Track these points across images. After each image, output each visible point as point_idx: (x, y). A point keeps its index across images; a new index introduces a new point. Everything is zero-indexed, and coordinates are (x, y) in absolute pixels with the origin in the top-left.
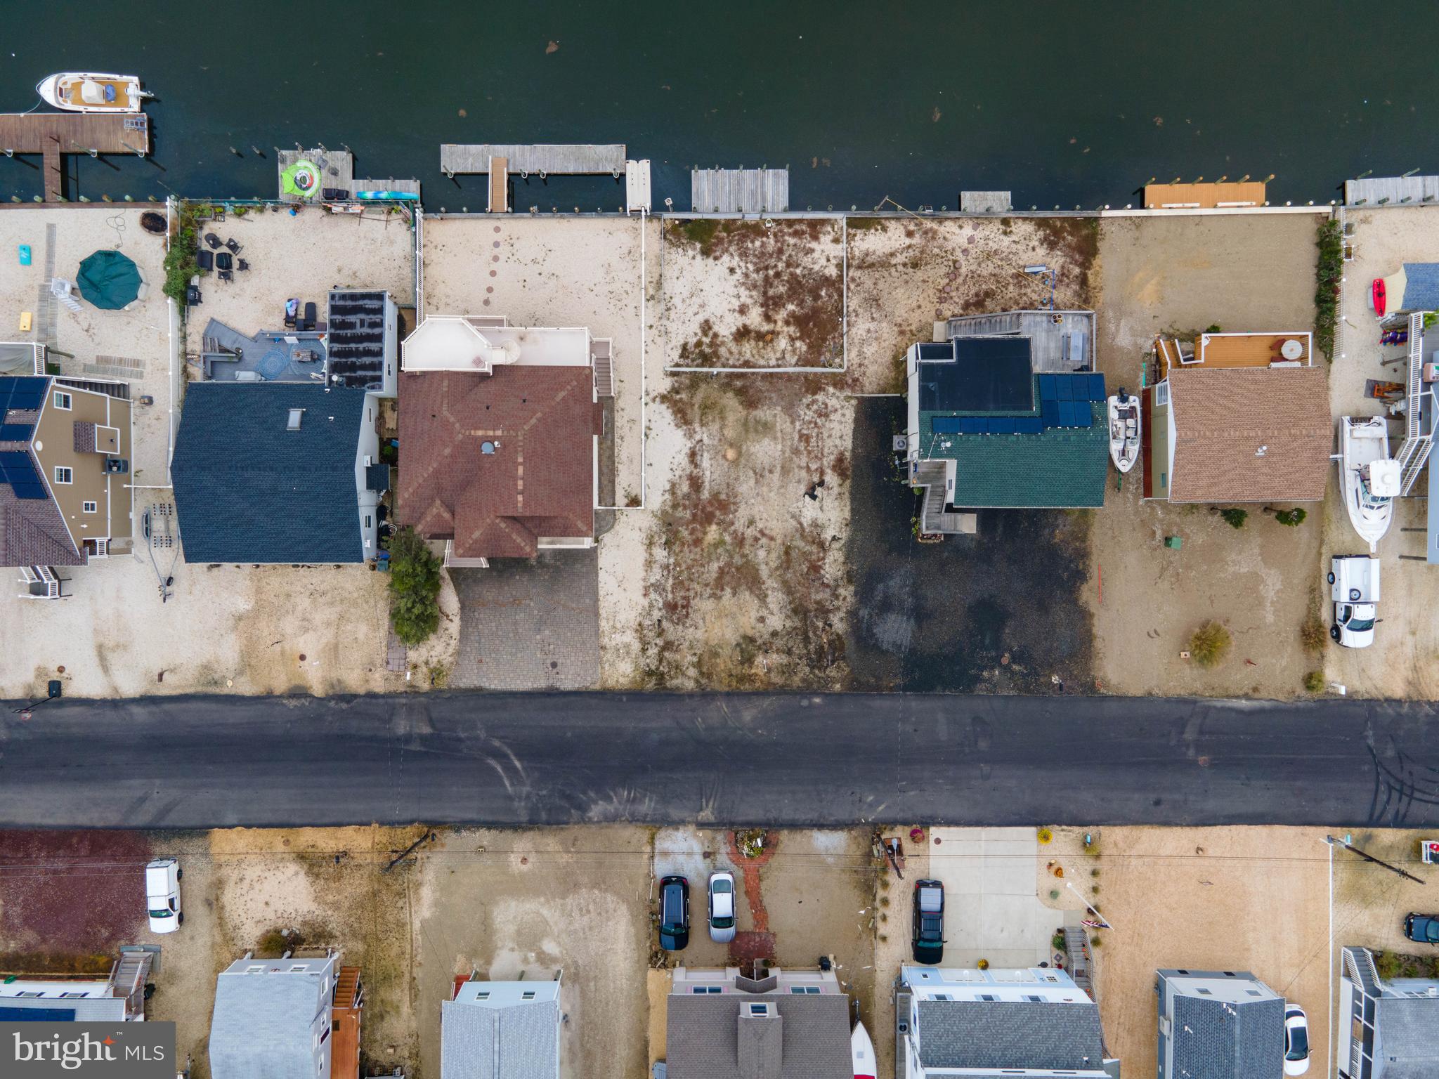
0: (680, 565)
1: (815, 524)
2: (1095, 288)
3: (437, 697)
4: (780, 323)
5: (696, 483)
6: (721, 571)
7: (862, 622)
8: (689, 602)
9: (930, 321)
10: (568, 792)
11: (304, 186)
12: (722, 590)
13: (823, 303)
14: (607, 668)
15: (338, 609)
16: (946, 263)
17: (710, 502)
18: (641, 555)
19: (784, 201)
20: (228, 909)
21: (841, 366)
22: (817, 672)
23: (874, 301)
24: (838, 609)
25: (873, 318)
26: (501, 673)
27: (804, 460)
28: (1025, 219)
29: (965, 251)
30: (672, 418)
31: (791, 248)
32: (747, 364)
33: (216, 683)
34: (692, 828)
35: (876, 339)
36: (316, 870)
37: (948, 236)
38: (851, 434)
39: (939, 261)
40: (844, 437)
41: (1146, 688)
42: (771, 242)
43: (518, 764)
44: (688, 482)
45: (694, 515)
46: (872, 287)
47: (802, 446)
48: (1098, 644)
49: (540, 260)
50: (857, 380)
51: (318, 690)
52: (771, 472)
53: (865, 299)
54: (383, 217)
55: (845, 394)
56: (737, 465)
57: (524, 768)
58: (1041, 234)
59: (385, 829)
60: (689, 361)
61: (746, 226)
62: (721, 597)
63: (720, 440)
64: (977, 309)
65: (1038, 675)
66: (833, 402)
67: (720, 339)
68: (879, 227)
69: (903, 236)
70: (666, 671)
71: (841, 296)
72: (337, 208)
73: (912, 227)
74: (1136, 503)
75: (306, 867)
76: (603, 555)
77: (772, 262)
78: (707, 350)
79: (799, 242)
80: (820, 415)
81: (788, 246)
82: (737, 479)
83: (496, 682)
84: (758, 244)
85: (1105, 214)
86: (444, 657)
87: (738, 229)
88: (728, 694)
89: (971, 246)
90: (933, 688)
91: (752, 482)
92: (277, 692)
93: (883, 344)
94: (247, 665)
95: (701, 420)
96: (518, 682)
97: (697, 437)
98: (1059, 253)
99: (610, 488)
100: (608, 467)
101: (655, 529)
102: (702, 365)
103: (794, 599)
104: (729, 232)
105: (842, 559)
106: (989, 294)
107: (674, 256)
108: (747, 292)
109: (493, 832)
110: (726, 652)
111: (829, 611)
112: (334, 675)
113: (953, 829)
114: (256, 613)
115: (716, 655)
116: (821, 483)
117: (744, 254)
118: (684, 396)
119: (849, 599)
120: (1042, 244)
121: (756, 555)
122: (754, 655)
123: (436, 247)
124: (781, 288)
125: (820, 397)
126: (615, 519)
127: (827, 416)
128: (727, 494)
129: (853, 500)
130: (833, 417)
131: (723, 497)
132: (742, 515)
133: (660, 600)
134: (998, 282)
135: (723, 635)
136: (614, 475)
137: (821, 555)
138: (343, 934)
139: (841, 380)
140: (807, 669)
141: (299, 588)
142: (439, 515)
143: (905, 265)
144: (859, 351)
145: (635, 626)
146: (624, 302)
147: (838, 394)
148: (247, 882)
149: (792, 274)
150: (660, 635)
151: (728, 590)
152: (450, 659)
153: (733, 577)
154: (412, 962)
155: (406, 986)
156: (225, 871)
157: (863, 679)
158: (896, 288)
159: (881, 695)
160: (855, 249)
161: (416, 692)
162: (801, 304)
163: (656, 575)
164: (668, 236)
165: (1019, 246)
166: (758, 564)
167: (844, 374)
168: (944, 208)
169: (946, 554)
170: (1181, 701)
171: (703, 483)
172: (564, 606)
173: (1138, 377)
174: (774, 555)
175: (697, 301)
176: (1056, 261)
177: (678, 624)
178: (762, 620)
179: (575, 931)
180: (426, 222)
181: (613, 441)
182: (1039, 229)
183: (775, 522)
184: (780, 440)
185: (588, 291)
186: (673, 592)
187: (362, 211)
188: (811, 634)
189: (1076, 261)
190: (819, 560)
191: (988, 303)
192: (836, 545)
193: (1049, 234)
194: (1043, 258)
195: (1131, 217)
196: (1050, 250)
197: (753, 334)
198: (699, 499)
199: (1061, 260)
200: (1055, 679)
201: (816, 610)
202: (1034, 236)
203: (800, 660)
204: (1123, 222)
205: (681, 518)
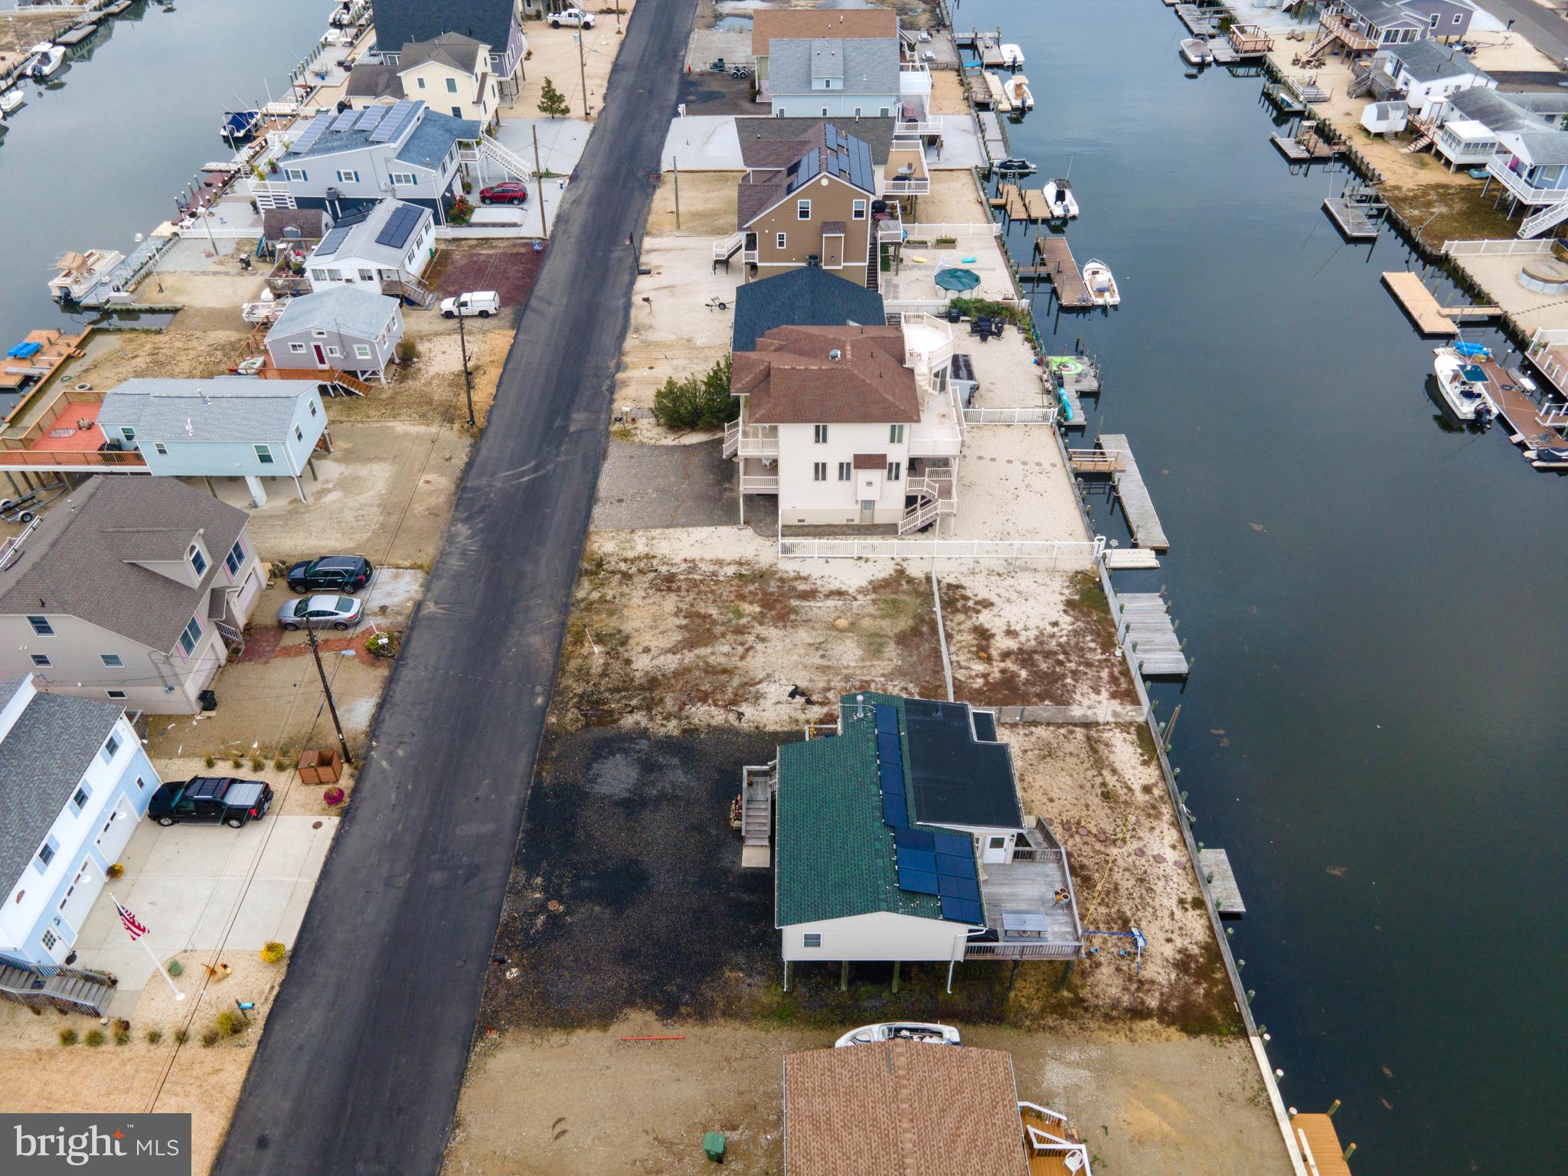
0: (715, 585)
1: (759, 696)
2: (1131, 1030)
3: (602, 436)
4: (1002, 665)
5: (810, 595)
6: (706, 617)
7: (632, 743)
8: (674, 591)
9: (1035, 812)
10: (487, 511)
11: (1061, 367)
12: (685, 617)
14: (610, 535)
16: (1118, 830)
17: (786, 606)
18: (730, 557)
19: (1152, 669)
22: (575, 700)
23: (1048, 753)
24: (651, 719)
25: (1026, 751)
27: (838, 685)
28: (1211, 928)
29: (1141, 852)
30: (880, 578)
31: (1095, 675)
32: (949, 636)
33: (637, 331)
34: (419, 596)
36: (462, 374)
37: (1157, 832)
39: (1120, 822)
42: (1098, 656)
43: (526, 478)
44: (808, 589)
45: (772, 594)
46: (1067, 751)
49: (1030, 489)
51: (622, 375)
52: (823, 656)
53: (1049, 744)
54: (1047, 405)
56: (829, 630)
57: (521, 482)
58: (1195, 950)
59: (488, 408)
60: (944, 590)
61: (1111, 635)
62: (677, 616)
63: (858, 614)
65: (523, 950)
67: (974, 615)
68: (1146, 758)
69: (1141, 782)
70: (600, 576)
72: (1046, 378)
73: (1157, 792)
76: (731, 529)
77: (1075, 658)
78: (959, 605)
79: (1105, 681)
81: (1098, 672)
82: (813, 628)
83: (610, 466)
84: (1093, 645)
85: (1256, 1042)
86: (640, 437)
87: (1105, 629)
88: (563, 624)
89: (1151, 858)
90: (530, 818)
91: (810, 640)
92: (623, 358)
94: (649, 344)
95: (879, 600)
96: (608, 481)
97: (860, 597)
98: (1173, 976)
99: (801, 534)
100: (824, 532)
101: (757, 566)
102: (942, 601)
103: (669, 679)
104: (1099, 621)
105: (714, 723)
106: (1088, 881)
107: (1059, 579)
108: (1032, 637)
109: (463, 465)
110: (613, 622)
111: (649, 711)
112: (633, 383)
115: (611, 613)
116: (810, 702)
117: (1076, 633)
118: (905, 586)
119: (663, 730)
120: (1180, 952)
121: (724, 644)
122: (605, 644)
123: (1026, 431)
124: (1045, 665)
126: (769, 538)
128: (795, 620)
131: (793, 617)
132: (772, 632)
133: (679, 571)
134: (1108, 893)
135: (633, 619)
136: (815, 535)
137: (721, 703)
138: (401, 388)
140: (579, 691)
143: (1104, 784)
145: (652, 554)
149: (1064, 675)
150: (640, 571)
151: (684, 622)
152: (637, 441)
153: (700, 625)
154: (359, 421)
156: (479, 336)
157: (557, 745)
158: (1071, 776)
159: (533, 764)
160: (1110, 733)
161: (609, 424)
162: (1030, 683)
163: (705, 567)
165: (1167, 920)
166: (713, 646)
169: (714, 832)
171: (808, 601)
172: (680, 505)
174: (723, 660)
175: (1014, 596)
176: (1158, 971)
177: (650, 584)
178: (647, 651)
179: (341, 512)
181: (851, 535)
182: (1202, 948)
183: (763, 660)
184: (861, 664)
186: (686, 579)
187: (1047, 391)
188: (623, 694)
189: (1168, 1002)
190: (714, 700)
192: (732, 717)
193: (1197, 961)
194: (1159, 956)
195: (1264, 1089)
196: (1174, 964)
197: (984, 643)
198: (790, 598)
199: (1162, 979)
200: (513, 973)
201: (652, 699)
202: (1189, 940)
203: (593, 685)
204: (1252, 1075)
205: (769, 585)
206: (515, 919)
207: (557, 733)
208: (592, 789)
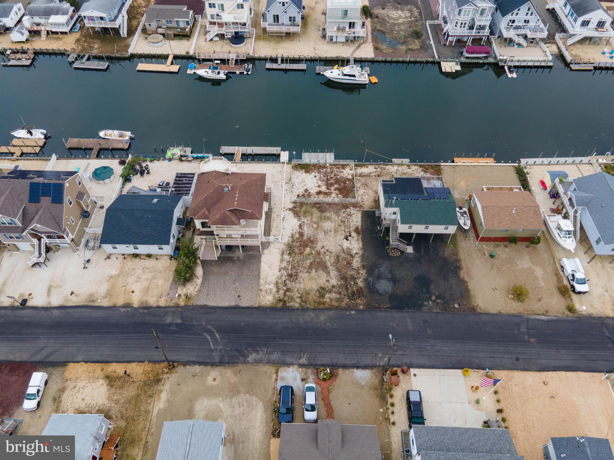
0: (294, 261)
1: (348, 248)
3: (187, 308)
5: (301, 235)
6: (311, 263)
7: (370, 282)
8: (297, 274)
10: (239, 349)
11: (174, 155)
12: (311, 270)
13: (348, 185)
14: (261, 297)
15: (153, 274)
17: (307, 241)
18: (279, 257)
19: (333, 159)
20: (63, 402)
22: (352, 301)
23: (365, 185)
24: (360, 278)
25: (365, 189)
26: (216, 299)
27: (343, 228)
28: (415, 165)
29: (396, 173)
30: (293, 215)
33: (93, 301)
34: (296, 367)
35: (367, 194)
36: (112, 383)
37: (389, 169)
38: (360, 221)
39: (387, 175)
40: (358, 222)
43: (218, 336)
44: (298, 234)
45: (300, 245)
46: (364, 181)
47: (342, 224)
48: (472, 292)
50: (361, 205)
51: (136, 305)
52: (330, 231)
53: (362, 184)
54: (199, 161)
55: (357, 209)
56: (317, 229)
57: (221, 339)
58: (421, 169)
59: (151, 364)
60: (300, 199)
61: (320, 165)
62: (311, 272)
63: (311, 222)
65: (449, 304)
66: (352, 212)
67: (311, 194)
68: (365, 167)
69: (374, 169)
70: (287, 299)
71: (354, 183)
72: (184, 159)
73: (376, 167)
75: (108, 382)
76: (264, 257)
77: (329, 175)
78: (307, 196)
79: (338, 170)
80: (348, 215)
81: (335, 171)
82: (317, 234)
83: (213, 303)
84: (324, 170)
85: (442, 164)
86: (193, 292)
87: (317, 166)
88: (313, 309)
89: (397, 171)
90: (404, 309)
91: (323, 235)
92: (118, 305)
93: (370, 196)
94: (108, 295)
95: (304, 216)
96: (223, 303)
97: (302, 221)
98: (428, 173)
101: (285, 249)
103: (341, 274)
104: (314, 167)
105: (360, 260)
107: (295, 173)
108: (321, 182)
109: (202, 366)
110: (313, 293)
112: (144, 299)
113: (421, 370)
114: (119, 275)
115: (308, 294)
116: (350, 236)
117: (319, 173)
118: (298, 209)
119: (364, 274)
120: (422, 171)
121: (325, 258)
122: (325, 294)
124: (332, 181)
125: (348, 210)
126: (270, 245)
127: (351, 216)
128: (314, 238)
129: (363, 241)
130: (353, 216)
131: (312, 239)
132: (319, 246)
133: (286, 273)
135: (312, 286)
136: (270, 231)
137: (352, 259)
138: (117, 417)
139: (355, 205)
140: (348, 300)
141: (139, 267)
142: (204, 213)
143: (375, 176)
144: (361, 197)
145: (274, 282)
146: (277, 184)
147: (354, 209)
148: (77, 389)
149: (336, 178)
150: (285, 286)
151: (314, 270)
152: (195, 293)
153: (316, 265)
154: (148, 432)
155: (142, 446)
156: (69, 383)
157: (372, 305)
159: (382, 311)
160: (358, 172)
161: (178, 306)
162: (340, 185)
164: (294, 168)
165: (414, 172)
166: (326, 261)
167: (356, 203)
168: (387, 162)
169: (402, 259)
170: (515, 316)
171: (304, 234)
172: (246, 274)
173: (465, 206)
174: (332, 258)
175: (303, 184)
177: (292, 282)
178: (328, 281)
179: (235, 416)
181: (270, 221)
182: (420, 167)
183: (332, 247)
184: (334, 222)
186: (291, 270)
187: (192, 160)
188: (349, 287)
190: (351, 260)
192: (357, 256)
193: (423, 169)
195: (451, 165)
197: (323, 193)
198: (302, 239)
200: (456, 306)
201: (351, 278)
202: (419, 169)
203: (345, 296)
204: (448, 166)
205: (295, 245)
206: (439, 308)
207: (368, 305)
208: (390, 292)
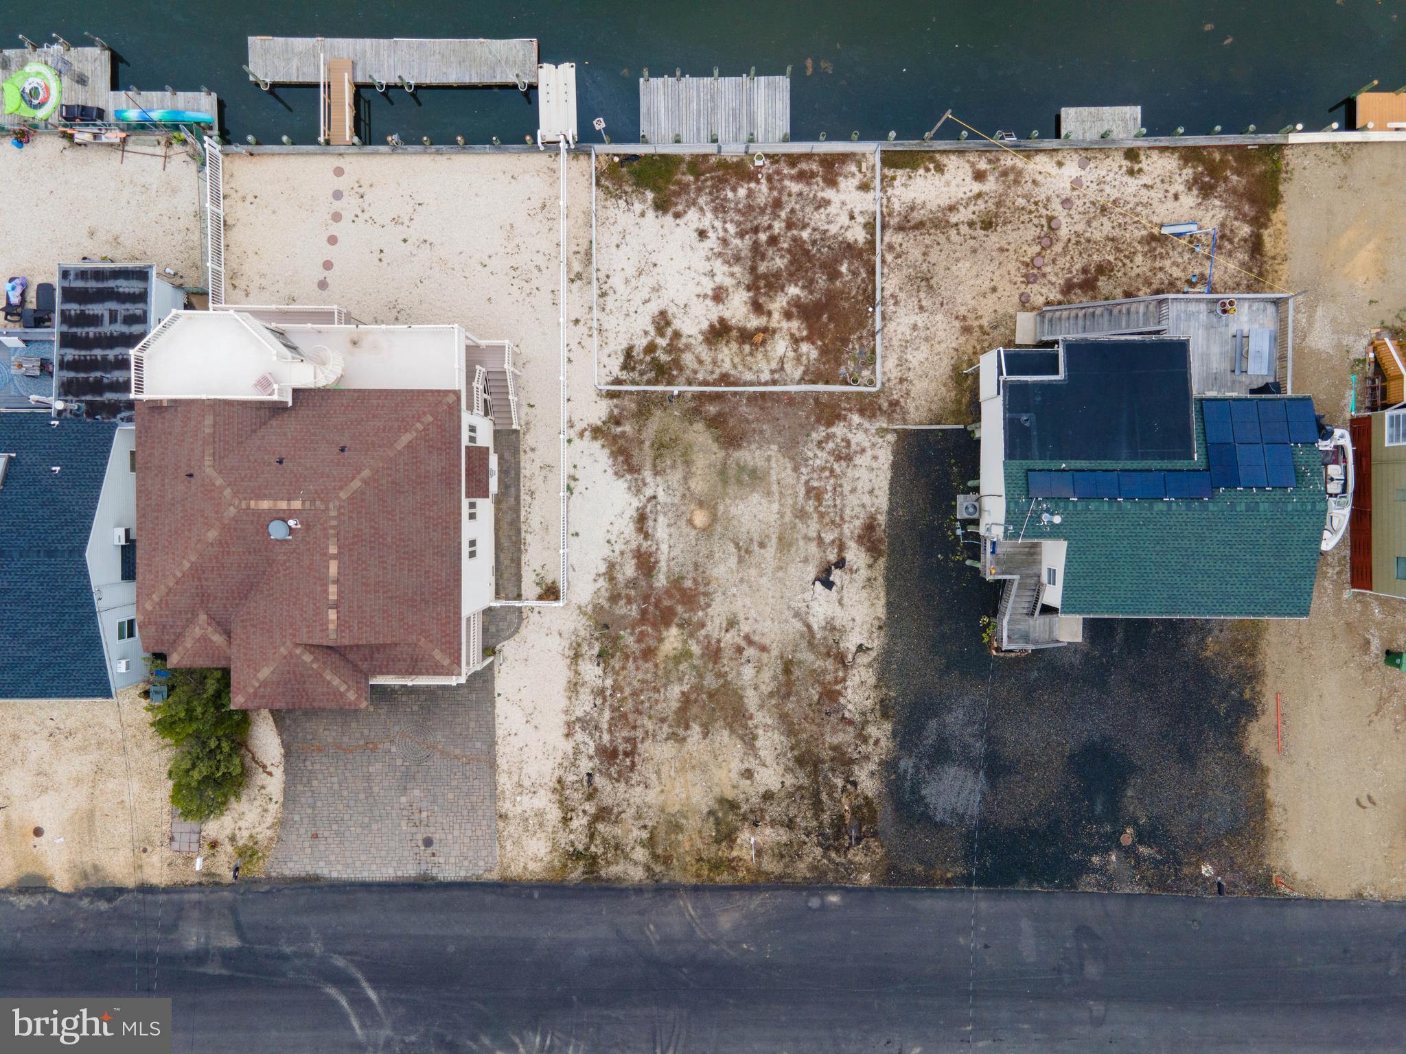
0: (622, 692)
1: (830, 627)
2: (1274, 258)
3: (248, 891)
4: (776, 316)
5: (646, 563)
6: (686, 700)
7: (905, 778)
8: (635, 746)
9: (1011, 311)
10: (449, 1038)
11: (35, 102)
12: (687, 727)
13: (844, 284)
14: (509, 848)
15: (94, 756)
16: (1036, 221)
17: (668, 592)
18: (560, 673)
19: (783, 124)
21: (871, 383)
22: (833, 855)
23: (924, 281)
24: (867, 758)
25: (921, 308)
26: (348, 854)
27: (813, 528)
28: (1163, 149)
29: (1066, 202)
30: (610, 462)
31: (793, 199)
32: (725, 379)
35: (927, 339)
37: (1039, 178)
38: (887, 487)
39: (1026, 217)
40: (876, 492)
41: (1354, 886)
42: (763, 191)
43: (372, 995)
44: (634, 562)
45: (644, 613)
46: (920, 258)
47: (810, 506)
48: (1276, 816)
49: (406, 219)
50: (897, 403)
51: (63, 882)
52: (762, 545)
53: (909, 277)
54: (160, 150)
55: (877, 425)
56: (710, 536)
57: (382, 1001)
58: (1188, 172)
60: (635, 375)
61: (723, 165)
62: (684, 739)
63: (684, 495)
64: (1085, 293)
65: (1179, 863)
66: (858, 438)
67: (684, 340)
68: (931, 166)
69: (969, 179)
70: (600, 852)
71: (872, 272)
72: (82, 135)
73: (983, 165)
74: (1338, 597)
76: (503, 674)
77: (765, 220)
78: (664, 358)
79: (806, 189)
80: (839, 458)
81: (790, 195)
82: (709, 556)
83: (339, 867)
84: (742, 192)
85: (1294, 138)
86: (259, 830)
87: (712, 169)
88: (696, 889)
89: (1075, 193)
90: (1013, 881)
91: (733, 561)
93: (938, 348)
95: (655, 466)
96: (374, 867)
97: (649, 492)
98: (1217, 202)
99: (513, 571)
100: (510, 537)
101: (583, 633)
102: (656, 382)
103: (798, 743)
104: (697, 175)
105: (872, 681)
106: (1102, 269)
107: (611, 212)
108: (726, 268)
110: (692, 824)
111: (852, 761)
112: (87, 859)
115: (678, 828)
116: (840, 564)
117: (720, 209)
118: (627, 428)
119: (883, 743)
120: (1190, 189)
121: (739, 674)
122: (736, 829)
123: (244, 199)
124: (778, 260)
125: (839, 430)
126: (521, 619)
127: (849, 458)
128: (695, 580)
129: (890, 586)
130: (858, 460)
131: (688, 584)
132: (717, 613)
133: (591, 743)
134: (1118, 250)
135: (688, 798)
136: (519, 550)
137: (841, 674)
139: (871, 403)
140: (818, 851)
141: (32, 726)
142: (204, 639)
143: (971, 224)
144: (900, 359)
145: (551, 781)
146: (535, 283)
147: (866, 424)
149: (795, 240)
150: (590, 797)
151: (696, 729)
152: (269, 833)
153: (703, 707)
157: (905, 868)
158: (957, 260)
159: (935, 891)
160: (894, 200)
161: (217, 884)
162: (809, 286)
163: (584, 705)
164: (603, 182)
165: (1152, 193)
166: (743, 688)
167: (877, 395)
168: (1035, 133)
171: (657, 562)
172: (442, 752)
173: (1343, 397)
174: (766, 675)
175: (647, 281)
176: (1213, 216)
177: (618, 781)
178: (748, 774)
180: (227, 160)
181: (517, 498)
182: (1185, 165)
183: (769, 622)
184: (776, 496)
185: (480, 268)
186: (610, 731)
187: (124, 141)
188: (824, 797)
189: (1245, 215)
190: (837, 682)
191: (1102, 283)
192: (863, 659)
193: (1202, 173)
194: (1192, 212)
195: (1334, 144)
196: (1203, 198)
197: (734, 333)
198: (651, 587)
199: (1221, 214)
200: (1207, 870)
201: (833, 759)
202: (1177, 176)
203: (807, 836)
204: (1321, 152)
205: (624, 617)
206: (1142, 877)
207: (889, 870)
208: (972, 818)
